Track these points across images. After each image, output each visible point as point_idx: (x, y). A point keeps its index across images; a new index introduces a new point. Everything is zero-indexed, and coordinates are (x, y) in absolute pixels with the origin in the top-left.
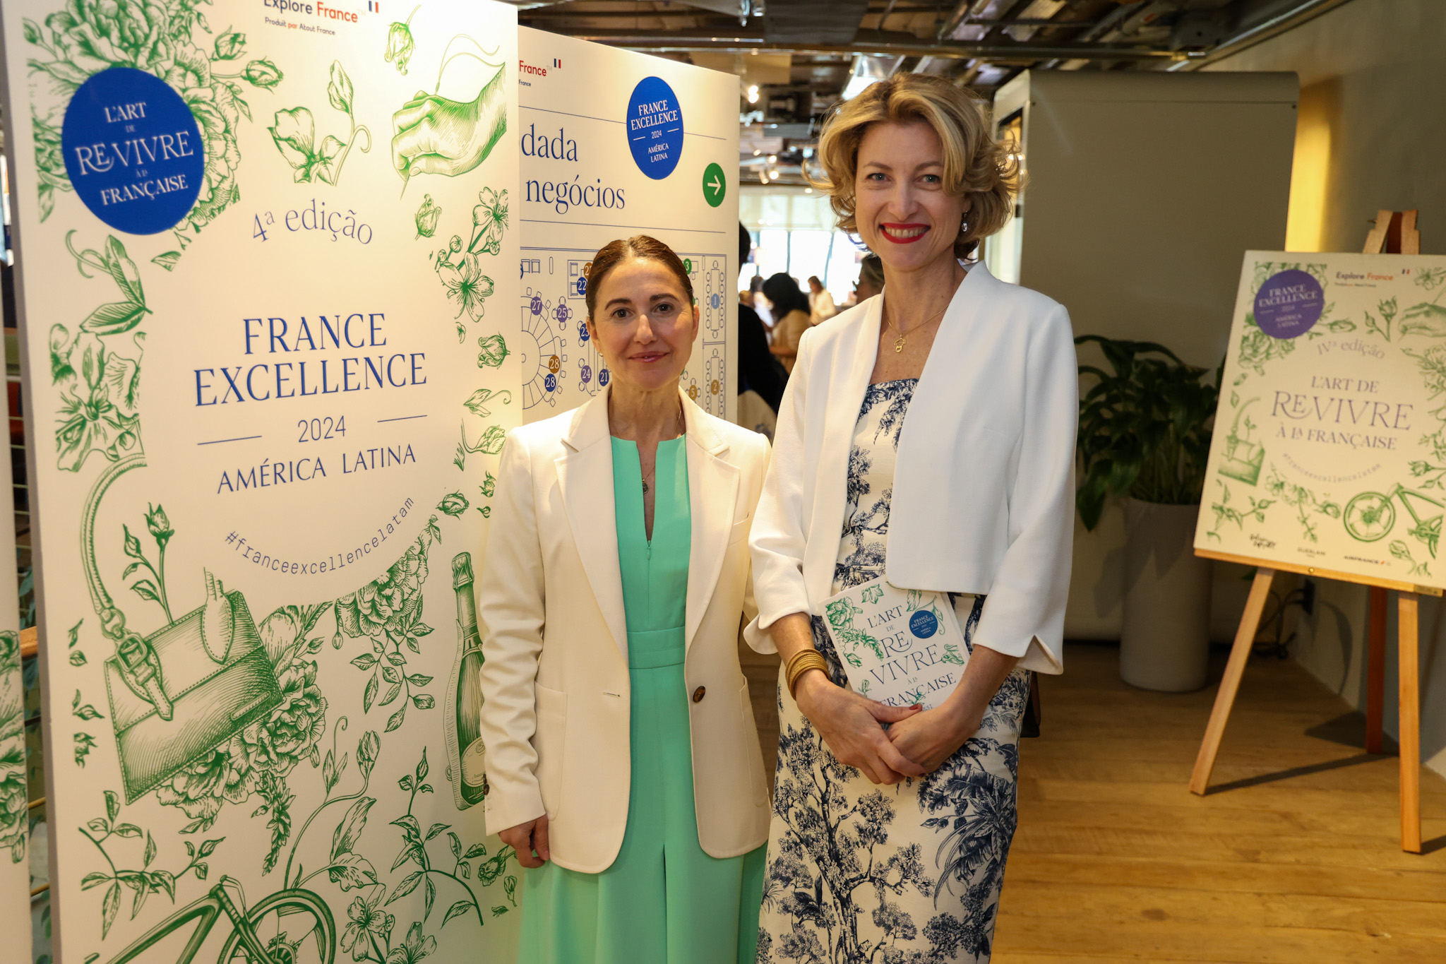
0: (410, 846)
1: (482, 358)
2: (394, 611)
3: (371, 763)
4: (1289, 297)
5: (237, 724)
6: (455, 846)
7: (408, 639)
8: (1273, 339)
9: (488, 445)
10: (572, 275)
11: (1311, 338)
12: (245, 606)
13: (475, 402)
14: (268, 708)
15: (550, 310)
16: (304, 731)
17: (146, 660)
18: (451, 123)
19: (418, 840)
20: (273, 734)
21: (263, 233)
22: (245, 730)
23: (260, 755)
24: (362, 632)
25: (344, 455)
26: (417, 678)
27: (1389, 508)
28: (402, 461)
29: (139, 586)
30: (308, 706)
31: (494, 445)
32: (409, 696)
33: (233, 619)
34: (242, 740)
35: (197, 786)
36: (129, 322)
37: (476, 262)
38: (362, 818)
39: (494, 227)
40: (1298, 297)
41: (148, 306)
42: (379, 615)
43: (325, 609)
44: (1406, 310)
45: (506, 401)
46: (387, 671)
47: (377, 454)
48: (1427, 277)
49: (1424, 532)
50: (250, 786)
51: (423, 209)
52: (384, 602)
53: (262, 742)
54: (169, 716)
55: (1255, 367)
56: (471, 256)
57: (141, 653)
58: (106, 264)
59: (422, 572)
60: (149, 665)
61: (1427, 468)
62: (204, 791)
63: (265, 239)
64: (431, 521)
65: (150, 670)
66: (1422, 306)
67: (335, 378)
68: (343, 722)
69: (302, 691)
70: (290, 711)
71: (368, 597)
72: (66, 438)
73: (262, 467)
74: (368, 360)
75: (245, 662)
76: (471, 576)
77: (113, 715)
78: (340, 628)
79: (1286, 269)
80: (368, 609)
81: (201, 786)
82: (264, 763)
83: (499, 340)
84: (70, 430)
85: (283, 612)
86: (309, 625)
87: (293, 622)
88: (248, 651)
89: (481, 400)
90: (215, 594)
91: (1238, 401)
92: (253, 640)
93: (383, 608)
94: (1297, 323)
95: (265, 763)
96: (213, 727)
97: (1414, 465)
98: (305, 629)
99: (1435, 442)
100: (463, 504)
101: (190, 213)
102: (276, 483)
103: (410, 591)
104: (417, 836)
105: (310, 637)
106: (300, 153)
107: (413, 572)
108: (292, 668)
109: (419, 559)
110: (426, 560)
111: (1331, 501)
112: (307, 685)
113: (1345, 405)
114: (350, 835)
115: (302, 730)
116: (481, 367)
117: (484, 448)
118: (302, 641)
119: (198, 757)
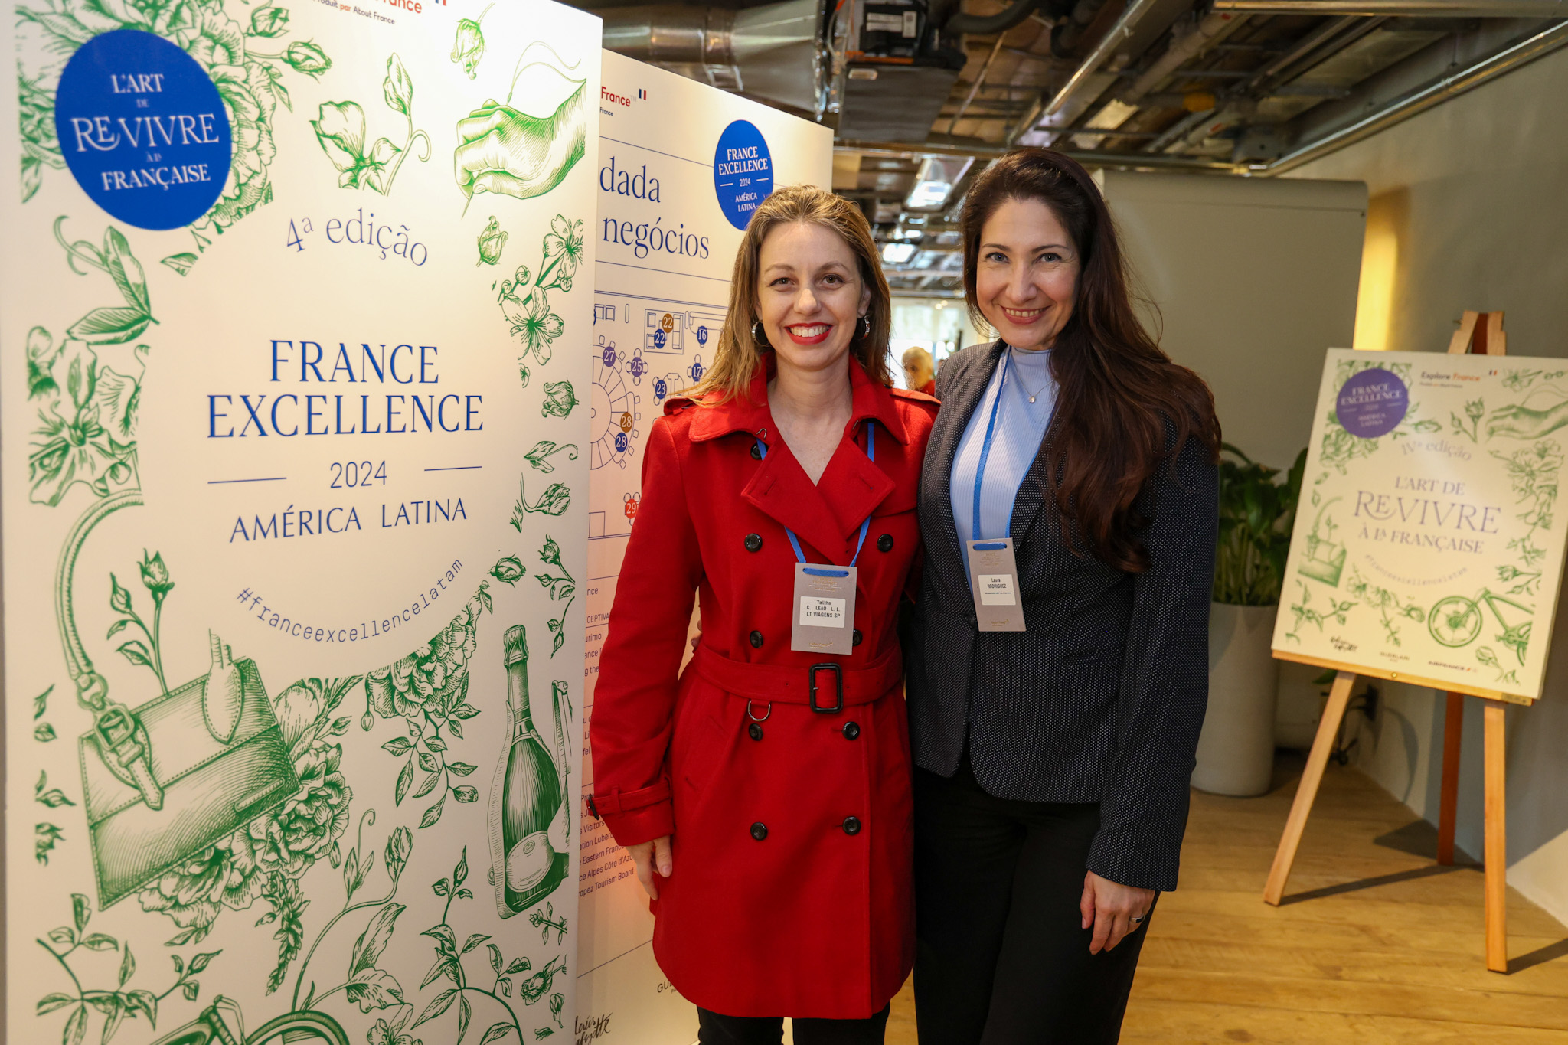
0: (444, 960)
1: (547, 406)
2: (435, 689)
3: (401, 864)
4: (1372, 397)
5: (243, 816)
6: (496, 960)
7: (450, 721)
8: (1355, 438)
9: (550, 504)
10: (649, 326)
11: (1395, 438)
12: (258, 677)
13: (537, 454)
14: (280, 798)
15: (624, 362)
16: (323, 825)
17: (132, 736)
18: (523, 139)
19: (453, 953)
20: (286, 828)
21: (298, 241)
22: (252, 824)
23: (268, 853)
24: (396, 711)
25: (384, 506)
26: (458, 766)
27: (1475, 614)
28: (451, 517)
29: (128, 647)
30: (329, 796)
31: (556, 505)
32: (448, 787)
33: (243, 692)
34: (248, 834)
35: (190, 889)
36: (129, 332)
37: (545, 297)
38: (388, 927)
39: (566, 260)
40: (1382, 396)
41: (154, 315)
42: (417, 693)
43: (355, 684)
44: (1493, 412)
45: (572, 457)
46: (424, 758)
47: (423, 508)
48: (1515, 378)
49: (1511, 639)
50: (255, 889)
51: (488, 233)
52: (424, 678)
53: (272, 837)
54: (158, 805)
55: (1338, 466)
56: (539, 291)
57: (127, 728)
58: (104, 260)
59: (469, 645)
60: (136, 742)
61: (1516, 573)
62: (198, 895)
63: (301, 249)
64: (481, 588)
65: (136, 749)
66: (1509, 408)
67: (377, 416)
68: (370, 816)
69: (322, 778)
70: (307, 802)
71: (405, 672)
72: (42, 465)
73: (285, 514)
74: (416, 398)
75: (255, 742)
76: (525, 653)
77: (87, 803)
78: (371, 707)
79: (1369, 367)
80: (404, 685)
81: (195, 889)
82: (273, 862)
83: (566, 388)
84: (48, 455)
85: (304, 686)
86: (334, 701)
87: (315, 697)
88: (259, 729)
89: (544, 453)
90: (222, 661)
91: (1319, 501)
92: (266, 717)
93: (422, 685)
94: (1381, 422)
95: (276, 863)
96: (212, 819)
97: (1502, 570)
98: (329, 706)
99: (1524, 547)
100: (519, 570)
101: (212, 210)
102: (301, 534)
103: (454, 667)
104: (452, 949)
105: (334, 715)
106: (347, 154)
107: (459, 645)
108: (312, 751)
109: (466, 630)
110: (474, 632)
111: (1416, 604)
112: (328, 772)
113: (1430, 507)
114: (373, 947)
115: (321, 824)
116: (546, 416)
117: (546, 508)
118: (325, 720)
119: (193, 854)
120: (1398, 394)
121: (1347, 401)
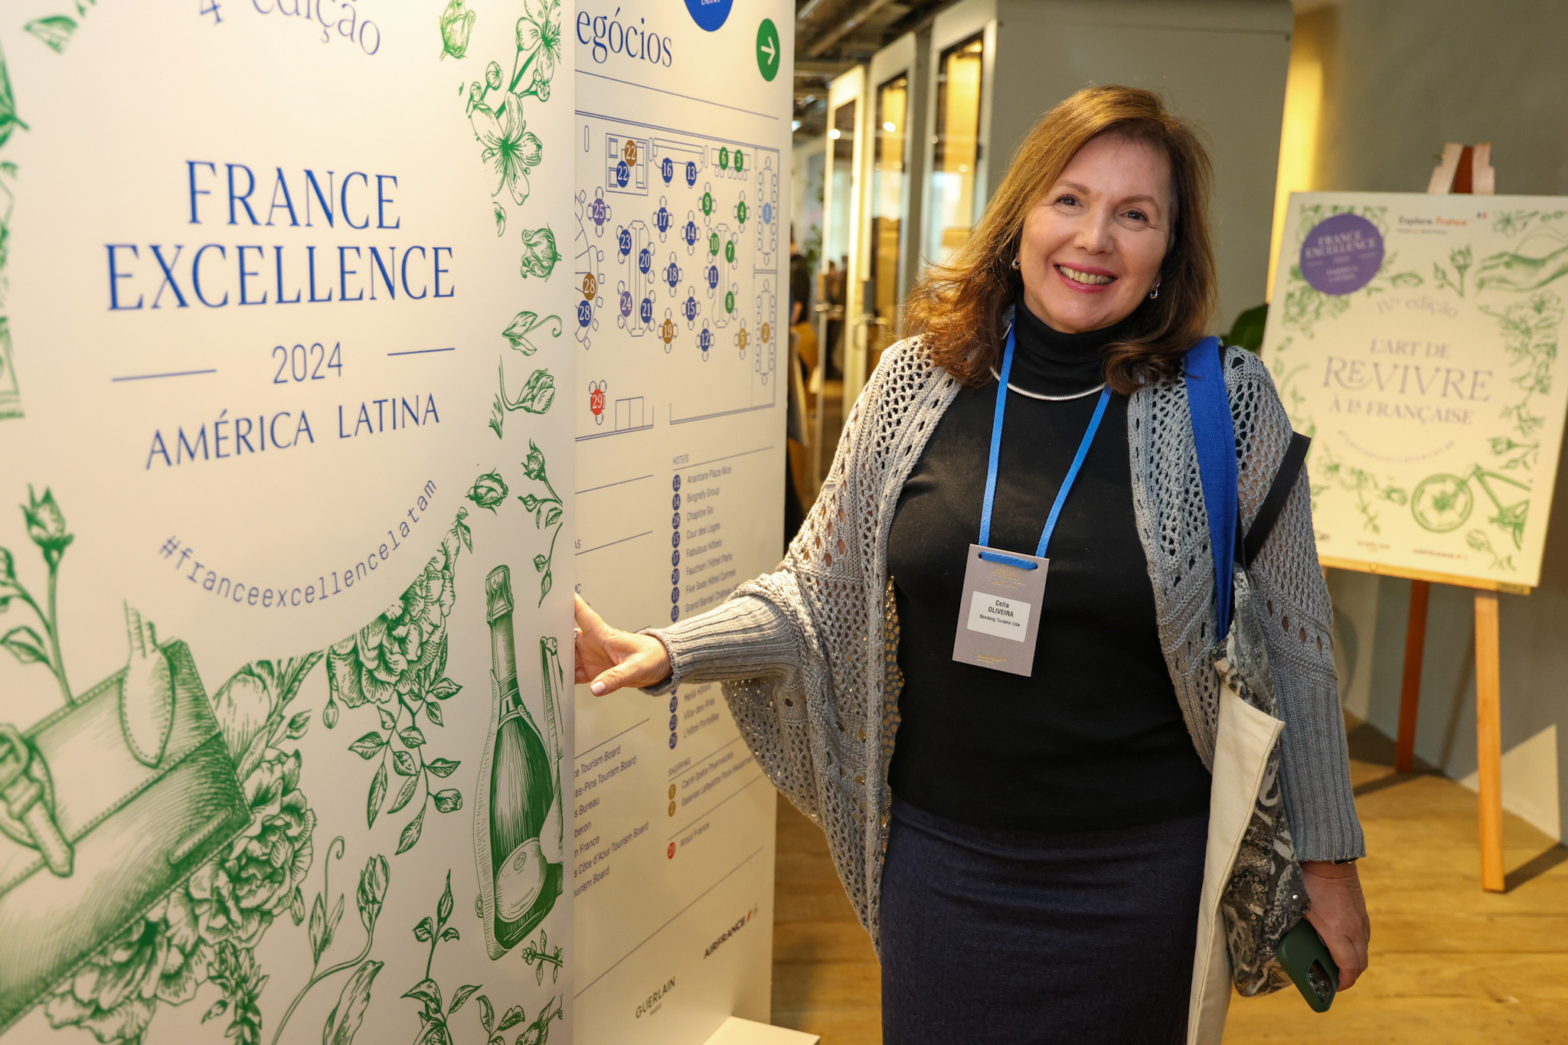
0: (428, 1027)
1: (526, 262)
2: (409, 662)
3: (376, 906)
5: (180, 868)
6: (487, 1015)
7: (429, 704)
8: (1323, 296)
9: (533, 398)
10: (611, 156)
11: (1369, 294)
12: (192, 666)
13: (517, 330)
14: (227, 836)
15: (585, 205)
16: (282, 868)
17: (26, 772)
19: (438, 1016)
20: (235, 879)
21: (215, 8)
22: (192, 878)
23: (215, 916)
24: (365, 697)
25: (340, 408)
26: (439, 764)
27: (1464, 493)
28: (421, 421)
29: (15, 638)
30: (288, 825)
31: (540, 400)
32: (428, 793)
33: (173, 689)
34: (188, 895)
35: (115, 985)
37: (520, 109)
38: (364, 995)
39: (542, 57)
40: (1353, 246)
41: (21, 112)
42: (389, 670)
43: (313, 664)
44: (1484, 260)
45: (556, 333)
46: (399, 757)
47: (387, 408)
48: (1507, 221)
49: (1506, 520)
50: (199, 971)
51: (450, 11)
52: (396, 648)
53: (219, 894)
54: (66, 869)
55: (1303, 329)
56: (513, 98)
57: (17, 759)
59: (447, 598)
60: (32, 780)
61: (1510, 445)
62: (126, 992)
63: (219, 20)
64: (459, 517)
65: (33, 791)
66: (1501, 255)
67: (327, 279)
68: (338, 846)
69: (279, 802)
70: (261, 838)
71: (374, 641)
73: (217, 424)
74: (374, 250)
75: (193, 761)
76: (510, 602)
78: (335, 694)
79: (1339, 212)
80: (373, 660)
81: (121, 984)
82: (221, 929)
83: (547, 237)
85: (251, 673)
86: (289, 691)
87: (265, 687)
88: (196, 742)
89: (525, 328)
90: (143, 647)
91: (1281, 370)
92: (205, 723)
93: (394, 658)
94: (1352, 276)
95: (224, 929)
96: (141, 879)
97: (1495, 442)
98: (284, 699)
99: (1519, 416)
100: (500, 490)
102: (239, 452)
103: (430, 629)
104: (438, 1010)
105: (289, 712)
107: (435, 598)
108: (265, 765)
109: (443, 578)
110: (451, 579)
111: (1397, 485)
112: (286, 791)
113: (1412, 373)
114: (346, 1025)
115: (278, 866)
116: (525, 277)
117: (528, 404)
118: (279, 719)
119: (116, 934)
120: (1372, 243)
121: (1312, 253)
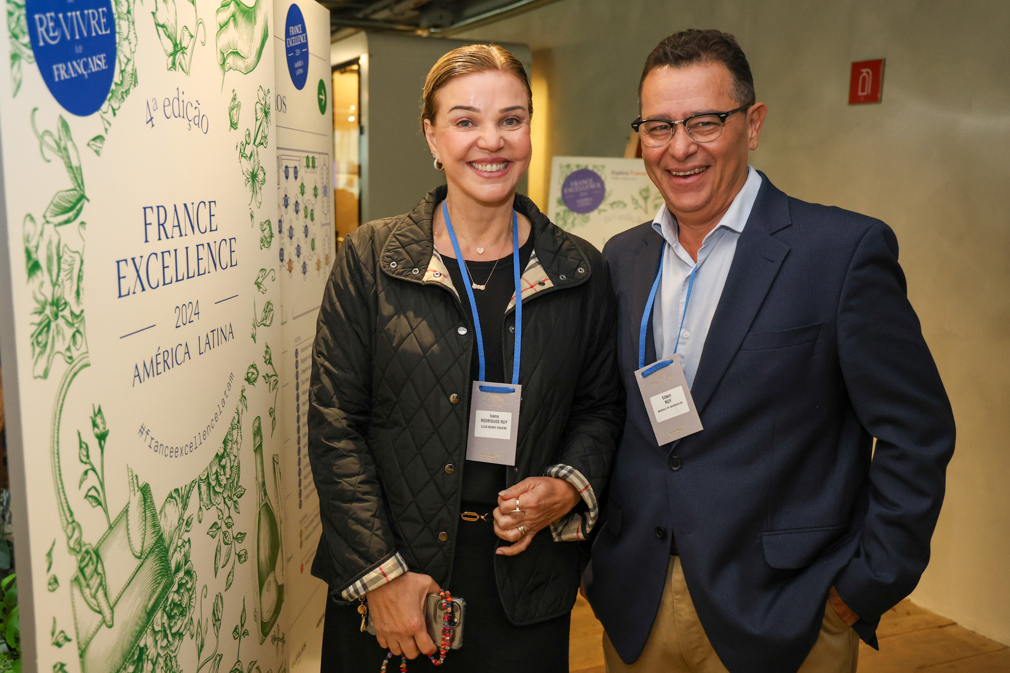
1: (262, 241)
2: (227, 479)
3: (219, 623)
5: (150, 615)
7: (234, 502)
8: (575, 214)
9: (266, 318)
11: (599, 213)
12: (151, 497)
13: (260, 280)
14: (166, 593)
16: (186, 607)
17: (96, 570)
18: (243, 25)
20: (170, 617)
21: (151, 119)
22: (155, 620)
23: (163, 640)
24: (212, 503)
25: (199, 338)
26: (239, 536)
28: (227, 339)
29: (90, 494)
30: (187, 582)
31: (269, 319)
32: (236, 554)
33: (145, 512)
34: (153, 629)
36: (75, 211)
37: (257, 153)
39: (265, 123)
41: (87, 194)
42: (220, 485)
43: (194, 487)
45: (273, 279)
46: (225, 535)
47: (216, 335)
51: (232, 103)
52: (222, 472)
53: (164, 627)
54: (111, 623)
56: (255, 148)
57: (93, 564)
58: (58, 145)
59: (239, 439)
60: (98, 574)
63: (153, 125)
64: (242, 392)
65: (99, 580)
67: (193, 264)
68: (205, 591)
69: (183, 570)
70: (178, 591)
71: (214, 470)
72: (38, 343)
73: (156, 356)
74: (209, 245)
75: (153, 552)
76: (261, 437)
77: (78, 638)
78: (201, 503)
79: (580, 168)
80: (214, 480)
82: (165, 647)
83: (269, 225)
84: (40, 333)
85: (172, 497)
86: (185, 505)
87: (177, 504)
88: (154, 541)
89: (262, 278)
90: (134, 490)
92: (157, 529)
93: (222, 478)
95: (167, 647)
96: (137, 624)
98: (184, 510)
100: (256, 374)
101: (110, 95)
102: (164, 371)
103: (234, 458)
105: (186, 516)
106: (169, 40)
107: (235, 440)
108: (178, 549)
109: (238, 428)
110: (240, 428)
115: (184, 606)
116: (261, 249)
117: (264, 322)
118: (182, 521)
119: (129, 657)
120: (599, 185)
121: (568, 191)
